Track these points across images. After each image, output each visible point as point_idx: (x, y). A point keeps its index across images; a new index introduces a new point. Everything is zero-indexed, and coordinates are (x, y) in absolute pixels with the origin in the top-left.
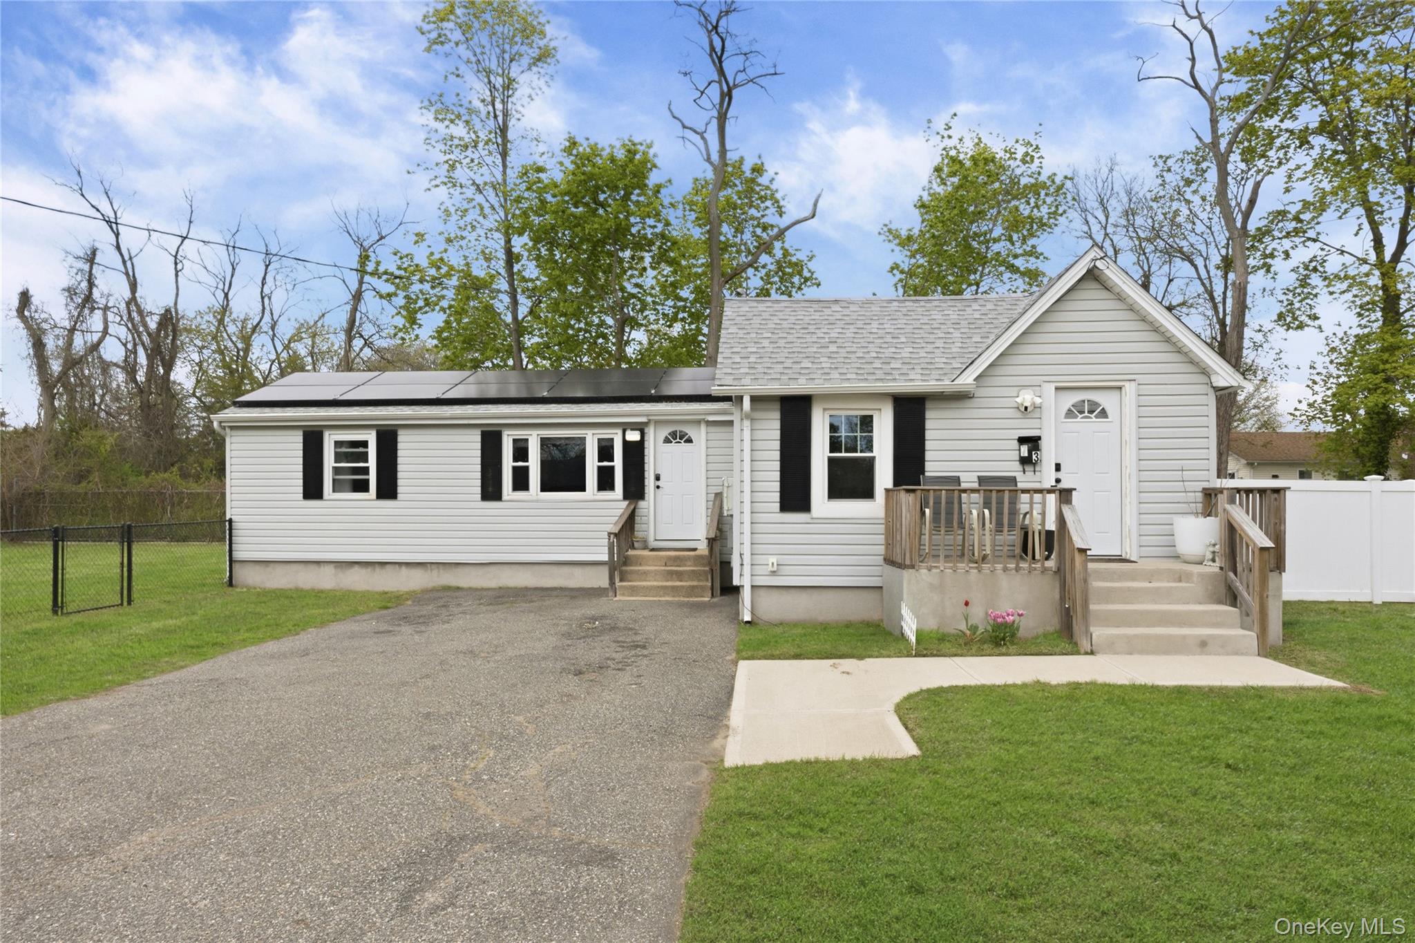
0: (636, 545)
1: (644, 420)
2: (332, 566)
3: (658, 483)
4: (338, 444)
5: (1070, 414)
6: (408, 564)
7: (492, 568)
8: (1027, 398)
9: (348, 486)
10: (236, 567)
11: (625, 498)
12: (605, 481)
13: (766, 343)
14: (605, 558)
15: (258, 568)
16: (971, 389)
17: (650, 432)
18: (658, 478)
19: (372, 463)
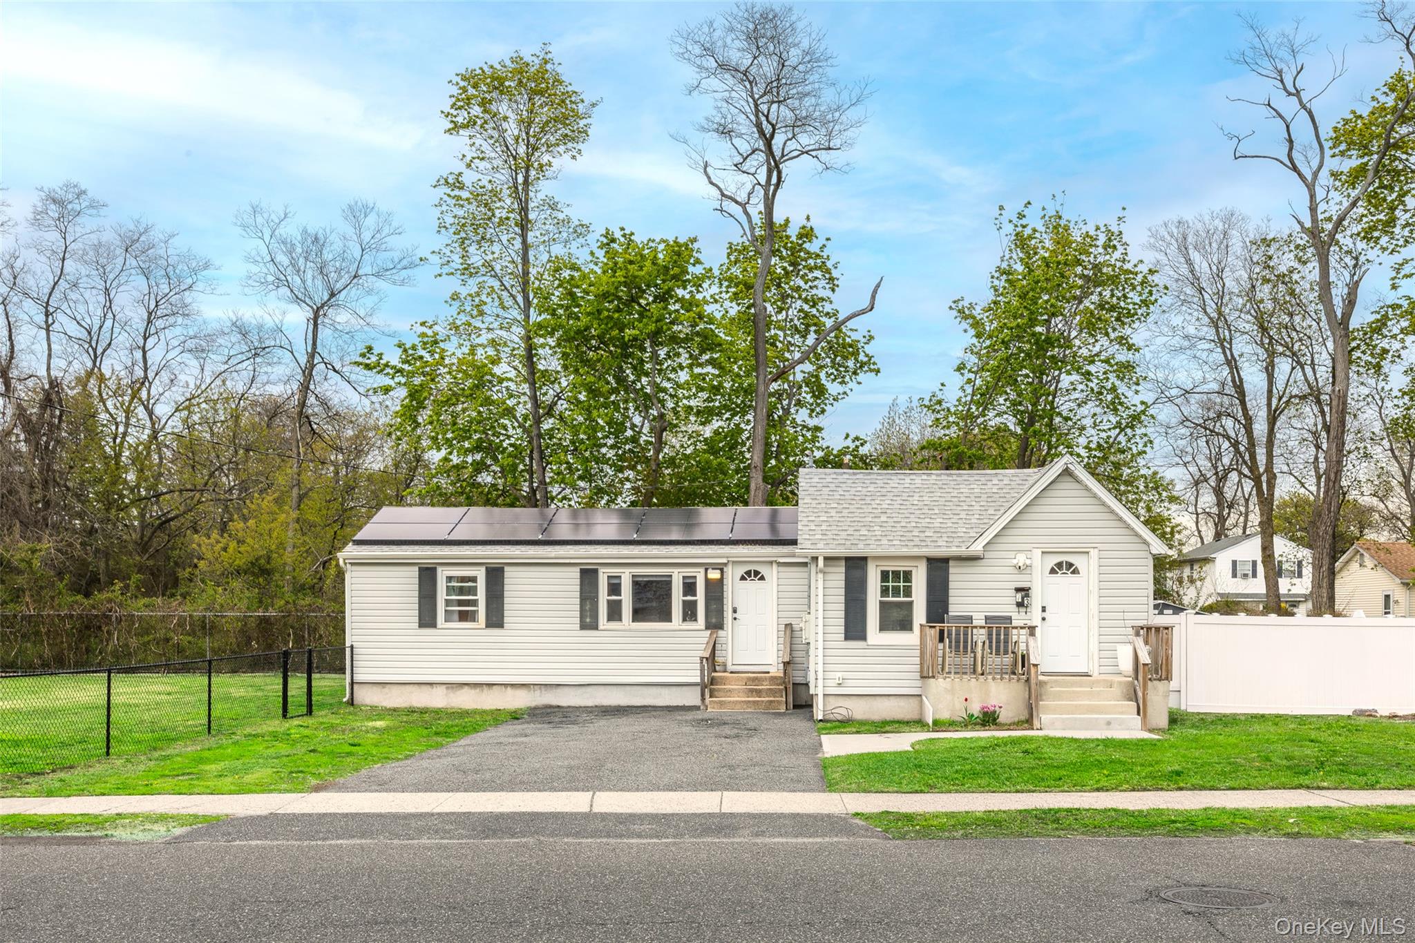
0: (717, 668)
1: (724, 561)
2: (445, 686)
3: (735, 615)
4: (450, 579)
5: (1053, 571)
6: (513, 685)
7: (589, 689)
8: (1021, 559)
9: (456, 617)
10: (356, 687)
11: (707, 628)
12: (689, 612)
13: (833, 513)
14: (698, 680)
15: (376, 689)
16: (981, 554)
17: (729, 570)
18: (735, 611)
19: (481, 596)
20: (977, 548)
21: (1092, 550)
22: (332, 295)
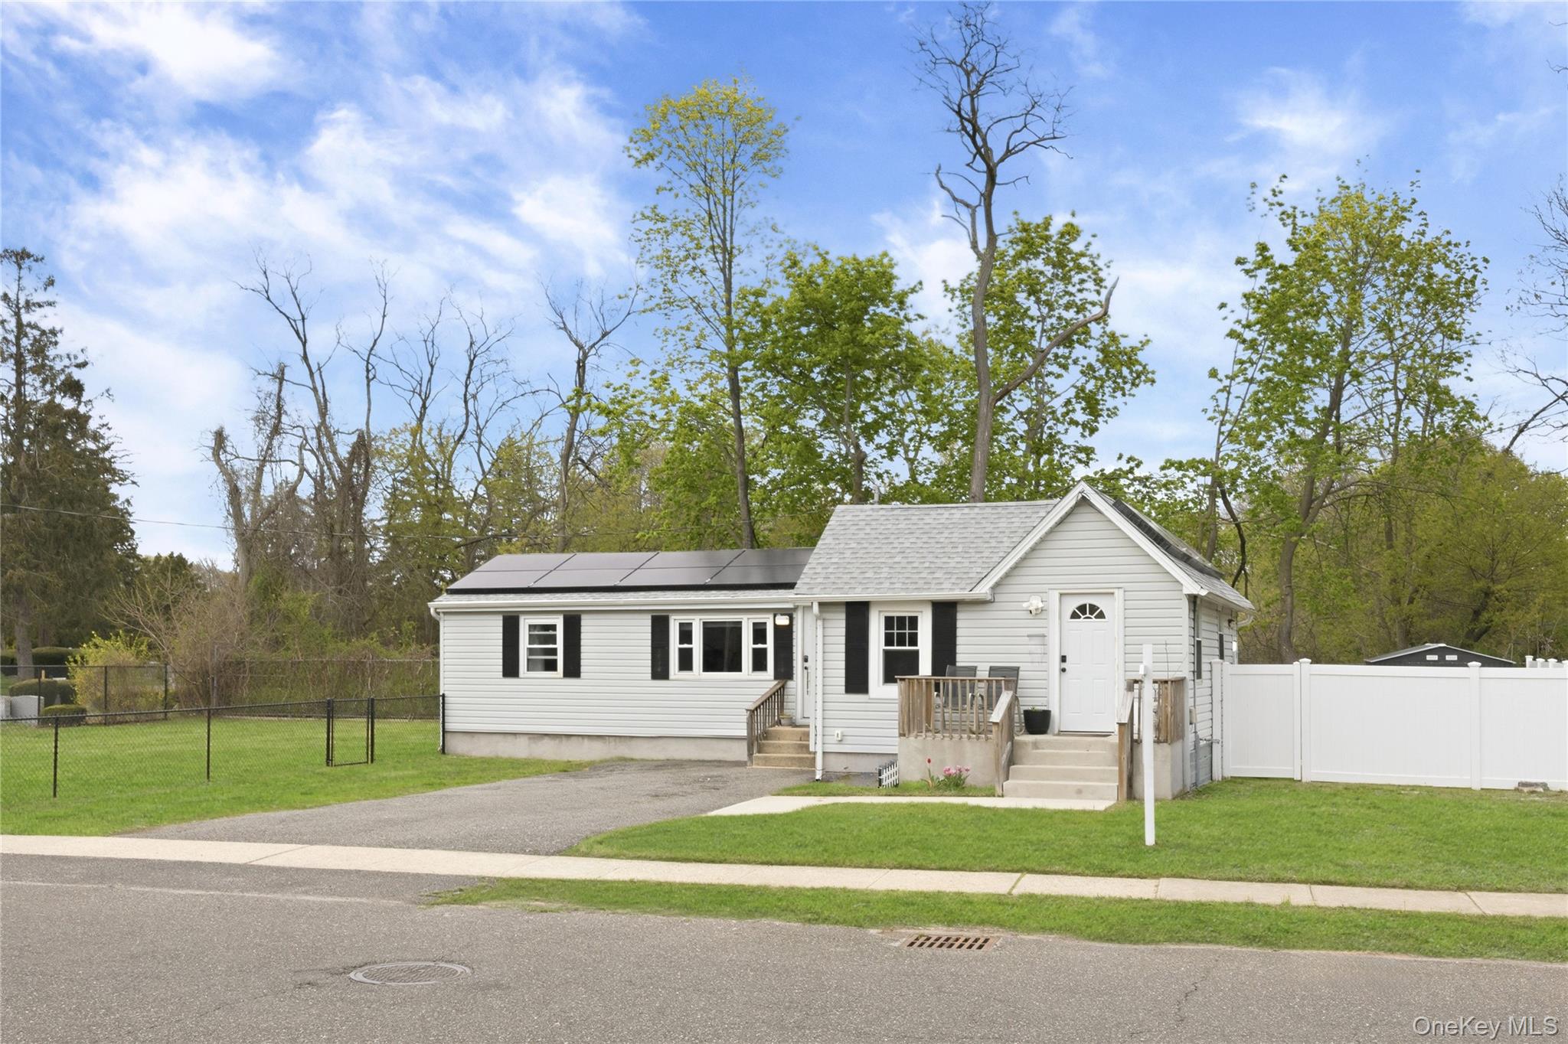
0: (783, 721)
1: (791, 606)
2: (526, 737)
3: (806, 664)
4: (532, 627)
5: (1074, 616)
6: (589, 736)
7: (661, 742)
8: (1036, 603)
9: (540, 666)
10: (448, 736)
11: (776, 678)
12: (759, 663)
13: (848, 554)
14: (744, 733)
15: (467, 738)
16: (989, 597)
17: (798, 617)
18: (806, 660)
19: (560, 645)
20: (983, 590)
21: (1116, 591)
22: (605, 335)
